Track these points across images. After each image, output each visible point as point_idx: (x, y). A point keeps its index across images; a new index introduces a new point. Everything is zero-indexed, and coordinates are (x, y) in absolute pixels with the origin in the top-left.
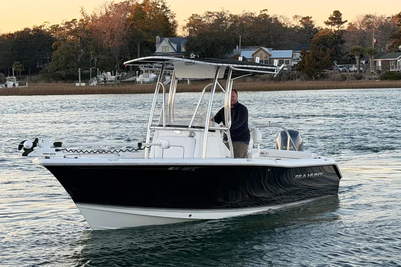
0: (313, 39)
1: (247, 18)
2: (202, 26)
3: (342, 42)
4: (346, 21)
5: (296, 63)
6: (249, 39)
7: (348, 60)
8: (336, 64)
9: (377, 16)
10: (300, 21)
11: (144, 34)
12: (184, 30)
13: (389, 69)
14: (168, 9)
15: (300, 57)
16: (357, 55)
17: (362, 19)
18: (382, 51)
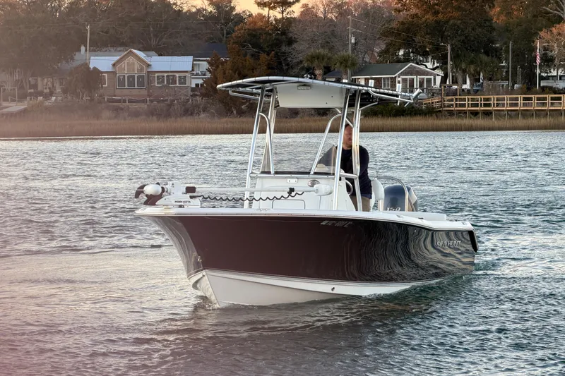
0: (233, 35)
2: (11, 5)
3: (291, 42)
5: (200, 82)
6: (107, 32)
15: (209, 70)
16: (319, 68)
18: (367, 60)
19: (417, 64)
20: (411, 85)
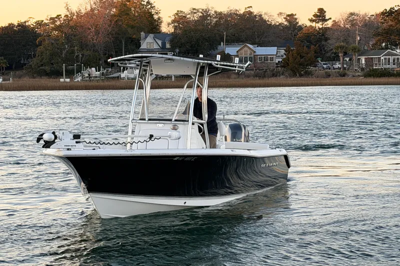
0: (297, 36)
1: (232, 15)
2: (187, 22)
3: (326, 39)
4: (330, 19)
5: (280, 60)
6: (234, 36)
7: (331, 57)
8: (320, 61)
9: (361, 13)
10: (284, 18)
11: (130, 30)
12: (168, 26)
13: (373, 66)
14: (153, 5)
15: (285, 54)
16: (341, 52)
17: (346, 16)
18: (366, 48)
19: (392, 50)
20: (389, 61)
